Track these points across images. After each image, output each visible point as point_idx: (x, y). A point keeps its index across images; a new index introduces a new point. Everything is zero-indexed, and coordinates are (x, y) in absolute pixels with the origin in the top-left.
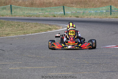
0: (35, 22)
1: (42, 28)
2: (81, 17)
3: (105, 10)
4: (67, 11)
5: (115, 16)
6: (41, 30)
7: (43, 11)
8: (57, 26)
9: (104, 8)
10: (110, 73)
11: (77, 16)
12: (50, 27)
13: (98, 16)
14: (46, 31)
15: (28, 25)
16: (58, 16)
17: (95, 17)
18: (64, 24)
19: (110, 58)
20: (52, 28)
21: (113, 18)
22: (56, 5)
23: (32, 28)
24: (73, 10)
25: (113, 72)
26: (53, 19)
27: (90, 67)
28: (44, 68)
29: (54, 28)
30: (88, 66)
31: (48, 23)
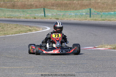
0: (16, 24)
1: (22, 29)
2: (61, 19)
3: (85, 13)
4: (47, 13)
5: (94, 19)
6: (21, 31)
7: (24, 13)
8: (37, 27)
9: (84, 11)
10: (85, 74)
11: (57, 18)
12: (30, 28)
13: (77, 18)
14: (26, 33)
15: (9, 26)
16: (38, 18)
17: (75, 19)
18: (45, 26)
19: (87, 59)
20: (32, 30)
21: (92, 21)
22: (36, 7)
23: (12, 29)
24: (54, 12)
25: (88, 72)
26: (33, 21)
27: (67, 67)
28: (22, 68)
29: (34, 30)
30: (64, 66)
31: (28, 25)
